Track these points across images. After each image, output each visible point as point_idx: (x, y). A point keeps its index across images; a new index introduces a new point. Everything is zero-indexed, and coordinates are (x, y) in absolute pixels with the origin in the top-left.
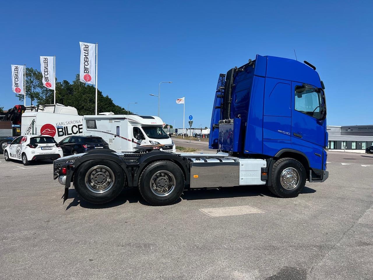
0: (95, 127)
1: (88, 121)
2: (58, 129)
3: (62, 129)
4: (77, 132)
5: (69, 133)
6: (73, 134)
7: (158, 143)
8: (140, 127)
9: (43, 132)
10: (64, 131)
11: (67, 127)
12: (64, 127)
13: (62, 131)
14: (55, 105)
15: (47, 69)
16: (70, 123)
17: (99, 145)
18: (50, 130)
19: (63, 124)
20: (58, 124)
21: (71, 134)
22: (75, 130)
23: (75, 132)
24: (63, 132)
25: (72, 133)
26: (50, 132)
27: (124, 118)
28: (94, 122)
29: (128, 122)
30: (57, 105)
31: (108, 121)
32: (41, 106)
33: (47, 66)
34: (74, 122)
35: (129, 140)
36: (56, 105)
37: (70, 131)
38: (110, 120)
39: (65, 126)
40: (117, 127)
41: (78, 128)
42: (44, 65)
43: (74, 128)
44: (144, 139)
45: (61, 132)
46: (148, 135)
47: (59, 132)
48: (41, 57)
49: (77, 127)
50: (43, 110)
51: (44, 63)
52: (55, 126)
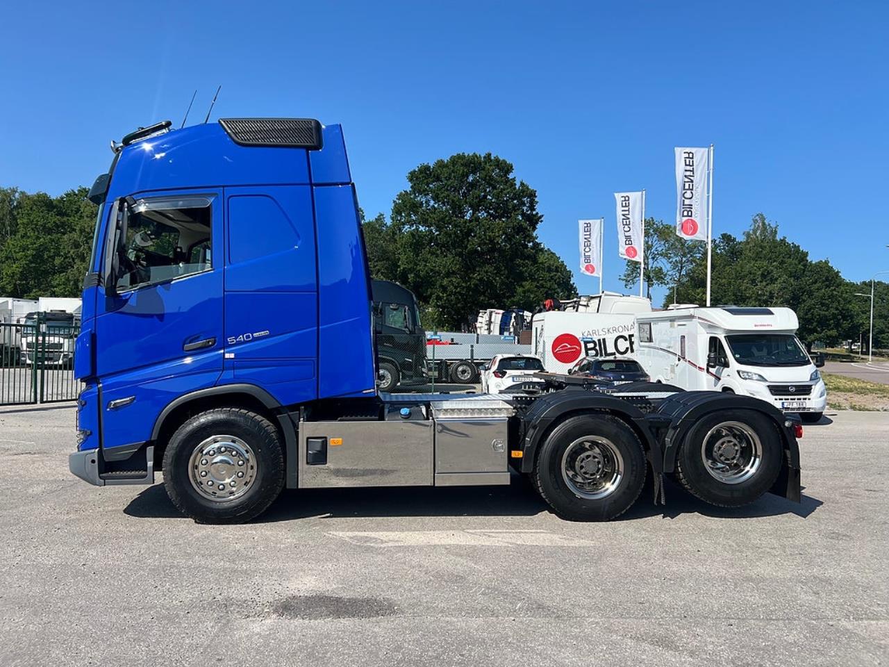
0: (650, 340)
1: (641, 326)
2: (586, 343)
3: (594, 342)
4: (627, 348)
5: (608, 352)
6: (616, 353)
7: (760, 376)
8: (722, 337)
9: (557, 349)
10: (597, 348)
11: (604, 340)
12: (599, 340)
13: (594, 349)
14: (600, 297)
15: (629, 219)
16: (611, 330)
17: (623, 377)
18: (569, 346)
19: (597, 333)
20: (586, 334)
21: (614, 354)
22: (623, 345)
23: (622, 350)
24: (596, 350)
25: (614, 351)
26: (570, 349)
27: (691, 317)
28: (648, 326)
29: (699, 325)
30: (606, 295)
31: (669, 323)
32: (585, 299)
33: (627, 213)
34: (621, 329)
35: (700, 368)
36: (603, 295)
37: (611, 349)
38: (671, 321)
39: (601, 338)
40: (682, 336)
41: (628, 342)
42: (623, 211)
43: (621, 340)
44: (726, 365)
45: (591, 349)
46: (737, 356)
47: (587, 350)
48: (616, 195)
49: (626, 340)
50: (587, 306)
51: (623, 206)
52: (579, 336)
